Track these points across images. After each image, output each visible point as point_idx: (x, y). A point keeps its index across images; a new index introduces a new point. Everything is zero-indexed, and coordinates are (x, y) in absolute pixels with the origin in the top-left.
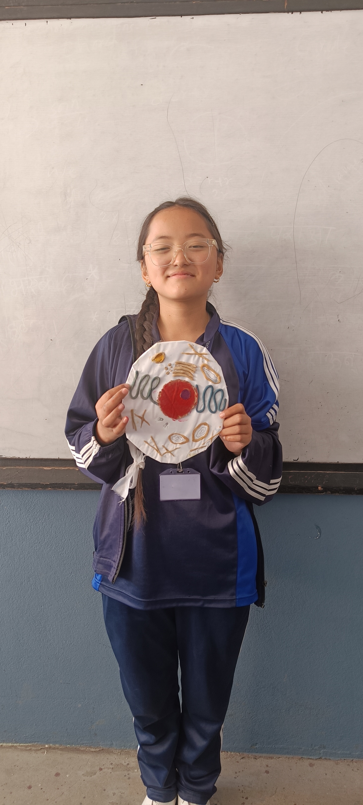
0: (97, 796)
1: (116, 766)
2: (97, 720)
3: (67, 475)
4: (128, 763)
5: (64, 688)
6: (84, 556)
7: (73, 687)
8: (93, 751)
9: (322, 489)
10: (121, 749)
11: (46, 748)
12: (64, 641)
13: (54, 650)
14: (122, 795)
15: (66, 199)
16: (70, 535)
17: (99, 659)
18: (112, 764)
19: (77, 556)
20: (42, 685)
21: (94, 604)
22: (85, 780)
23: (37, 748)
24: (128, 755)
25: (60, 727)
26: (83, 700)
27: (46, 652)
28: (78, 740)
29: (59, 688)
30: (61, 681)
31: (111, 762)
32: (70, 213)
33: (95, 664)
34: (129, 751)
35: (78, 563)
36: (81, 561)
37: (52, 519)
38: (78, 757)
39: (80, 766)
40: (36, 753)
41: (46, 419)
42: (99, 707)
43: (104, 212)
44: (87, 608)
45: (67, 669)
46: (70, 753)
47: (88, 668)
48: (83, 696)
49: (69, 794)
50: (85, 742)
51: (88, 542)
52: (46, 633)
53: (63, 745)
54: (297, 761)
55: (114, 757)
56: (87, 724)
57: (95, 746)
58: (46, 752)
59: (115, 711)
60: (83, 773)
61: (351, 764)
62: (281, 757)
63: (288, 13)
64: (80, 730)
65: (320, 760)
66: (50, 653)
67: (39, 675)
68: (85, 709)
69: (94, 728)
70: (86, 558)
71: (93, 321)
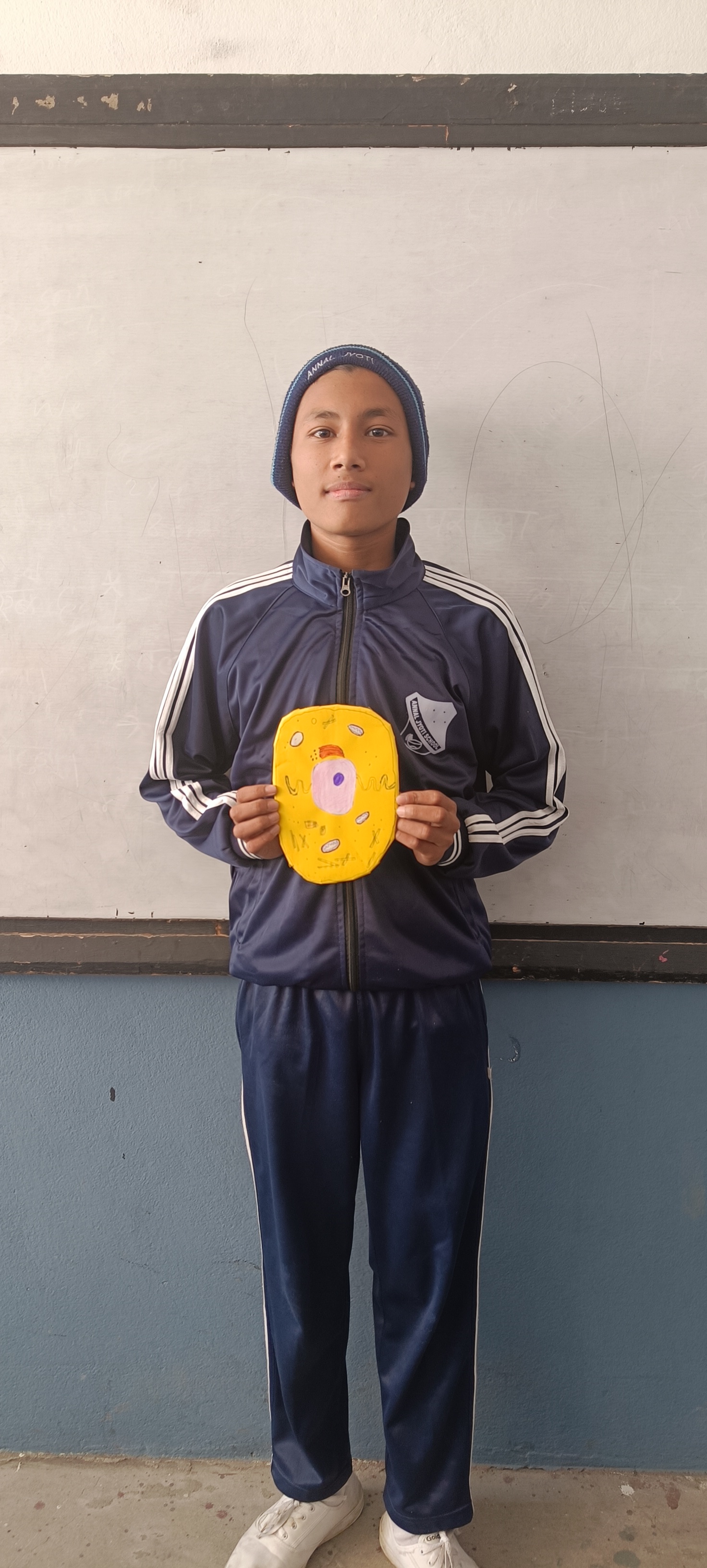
0: (111, 1542)
1: (150, 1488)
2: (116, 1404)
3: (64, 948)
4: (172, 1482)
5: (55, 1344)
6: (94, 1097)
7: (72, 1342)
8: (107, 1463)
9: (519, 970)
10: (160, 1458)
11: (20, 1459)
12: (56, 1255)
13: (37, 1272)
14: (158, 1538)
15: (66, 456)
16: (67, 1058)
17: (121, 1288)
18: (141, 1485)
19: (81, 1097)
20: (13, 1340)
21: (111, 1186)
22: (92, 1515)
23: (4, 1459)
24: (172, 1469)
25: (46, 1418)
26: (90, 1367)
27: (21, 1277)
28: (81, 1442)
29: (46, 1345)
30: (49, 1331)
31: (140, 1483)
32: (72, 479)
33: (112, 1298)
34: (174, 1462)
35: (83, 1109)
36: (89, 1106)
37: (35, 1029)
38: (79, 1474)
39: (82, 1490)
41: (25, 846)
42: (120, 1378)
43: (132, 480)
44: (98, 1193)
45: (60, 1308)
46: (64, 1467)
47: (100, 1305)
48: (89, 1358)
49: (59, 1540)
50: (94, 1446)
51: (102, 1071)
52: (23, 1240)
53: (52, 1453)
54: (483, 1473)
55: (147, 1473)
56: (97, 1413)
57: (112, 1454)
58: (20, 1467)
59: (149, 1386)
60: (87, 1502)
61: (580, 1476)
63: (452, 148)
64: (83, 1424)
65: (525, 1471)
66: (29, 1278)
67: (9, 1320)
68: (93, 1383)
69: (110, 1420)
70: (97, 1100)
71: (112, 670)
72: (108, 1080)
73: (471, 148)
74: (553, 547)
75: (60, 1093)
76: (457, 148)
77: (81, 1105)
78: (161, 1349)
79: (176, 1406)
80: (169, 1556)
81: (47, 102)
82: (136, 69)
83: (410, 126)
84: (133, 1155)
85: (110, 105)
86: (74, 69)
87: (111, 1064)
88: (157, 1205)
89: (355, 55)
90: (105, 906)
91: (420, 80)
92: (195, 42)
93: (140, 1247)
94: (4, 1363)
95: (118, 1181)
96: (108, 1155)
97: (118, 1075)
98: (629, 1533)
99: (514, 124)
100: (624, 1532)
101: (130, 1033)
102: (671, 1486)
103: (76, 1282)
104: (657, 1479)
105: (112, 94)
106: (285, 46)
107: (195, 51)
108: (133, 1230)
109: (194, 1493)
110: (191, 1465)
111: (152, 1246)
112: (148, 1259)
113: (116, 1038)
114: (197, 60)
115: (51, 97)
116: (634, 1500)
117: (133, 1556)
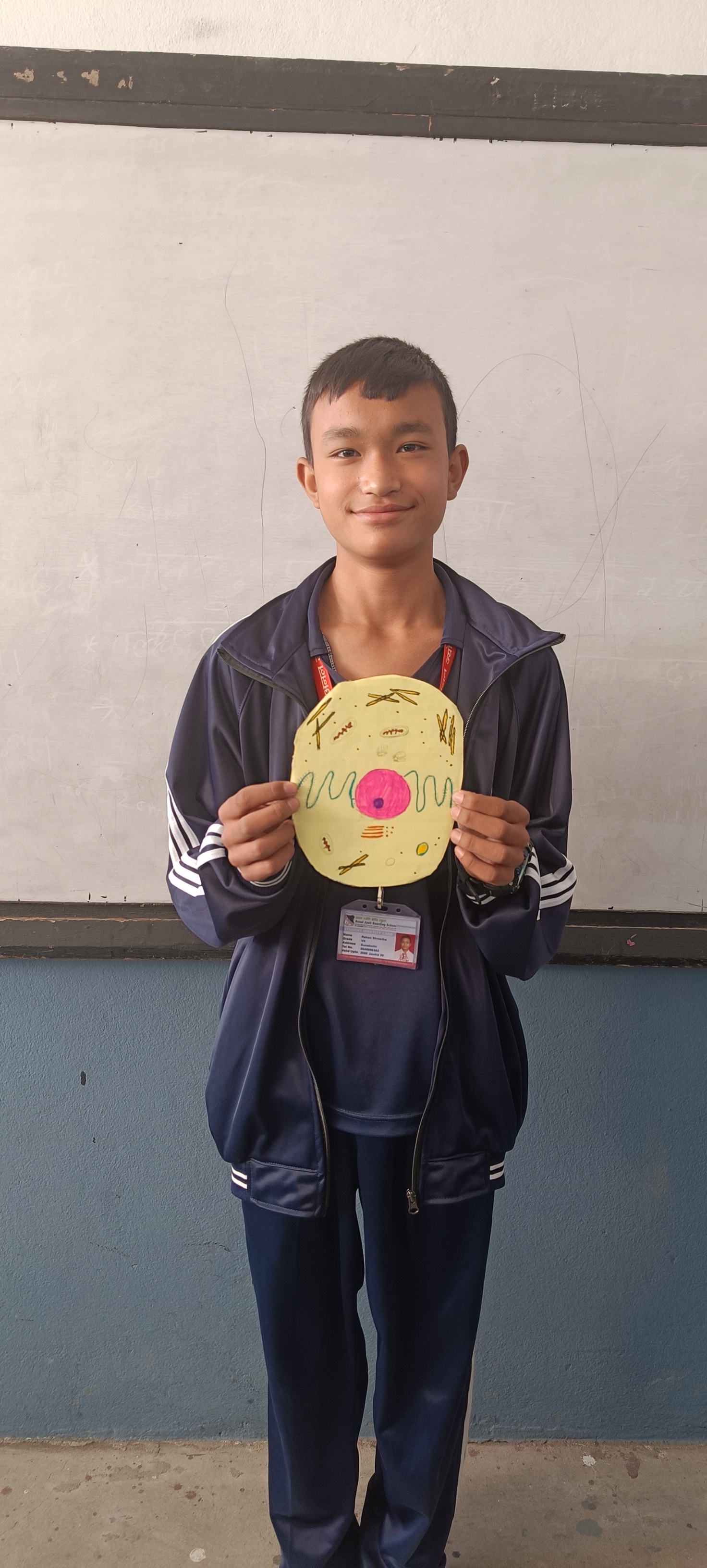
0: (80, 1525)
1: (118, 1470)
2: (83, 1388)
3: (35, 932)
4: (140, 1464)
5: (22, 1330)
6: (64, 1081)
7: (39, 1326)
8: (74, 1447)
10: (127, 1440)
12: (24, 1240)
13: (4, 1257)
14: (127, 1520)
15: (41, 435)
16: (37, 1042)
17: (89, 1272)
18: (109, 1467)
19: (52, 1081)
21: (81, 1170)
22: (60, 1498)
24: (140, 1451)
25: (12, 1403)
26: (58, 1351)
28: (48, 1426)
29: (13, 1330)
30: (16, 1316)
31: (107, 1466)
32: (48, 459)
33: (81, 1282)
34: (142, 1444)
35: (53, 1093)
36: (59, 1090)
37: (4, 1013)
38: (46, 1458)
39: (49, 1474)
42: (88, 1361)
43: (110, 461)
44: (68, 1178)
45: (28, 1293)
46: (31, 1451)
47: (68, 1290)
48: (56, 1343)
49: (27, 1525)
50: (60, 1429)
51: (72, 1055)
53: (18, 1438)
55: (114, 1455)
56: (64, 1396)
57: (80, 1437)
59: (117, 1369)
60: (54, 1486)
61: (544, 1448)
63: (435, 138)
64: (50, 1409)
65: (490, 1445)
68: (60, 1367)
69: (77, 1403)
70: (68, 1085)
71: (86, 653)
72: (78, 1064)
73: (453, 139)
74: (529, 538)
75: (30, 1077)
76: (439, 139)
77: (51, 1089)
78: (129, 1333)
79: (144, 1388)
80: (139, 1538)
81: (26, 76)
82: (116, 45)
83: (393, 115)
84: (103, 1139)
85: (90, 81)
86: (53, 43)
87: (82, 1048)
88: (127, 1189)
89: (339, 40)
90: (77, 890)
91: (404, 69)
92: (178, 20)
93: (109, 1229)
95: (88, 1165)
96: (78, 1139)
97: (89, 1059)
98: (591, 1502)
99: (497, 117)
100: (586, 1501)
101: (102, 1017)
102: (630, 1456)
103: (44, 1266)
104: (618, 1449)
105: (93, 71)
106: (269, 28)
107: (178, 29)
108: (103, 1213)
109: (163, 1474)
110: (159, 1447)
111: (122, 1230)
112: (117, 1243)
113: (87, 1023)
114: (179, 38)
115: (30, 70)
116: (596, 1469)
117: (102, 1539)
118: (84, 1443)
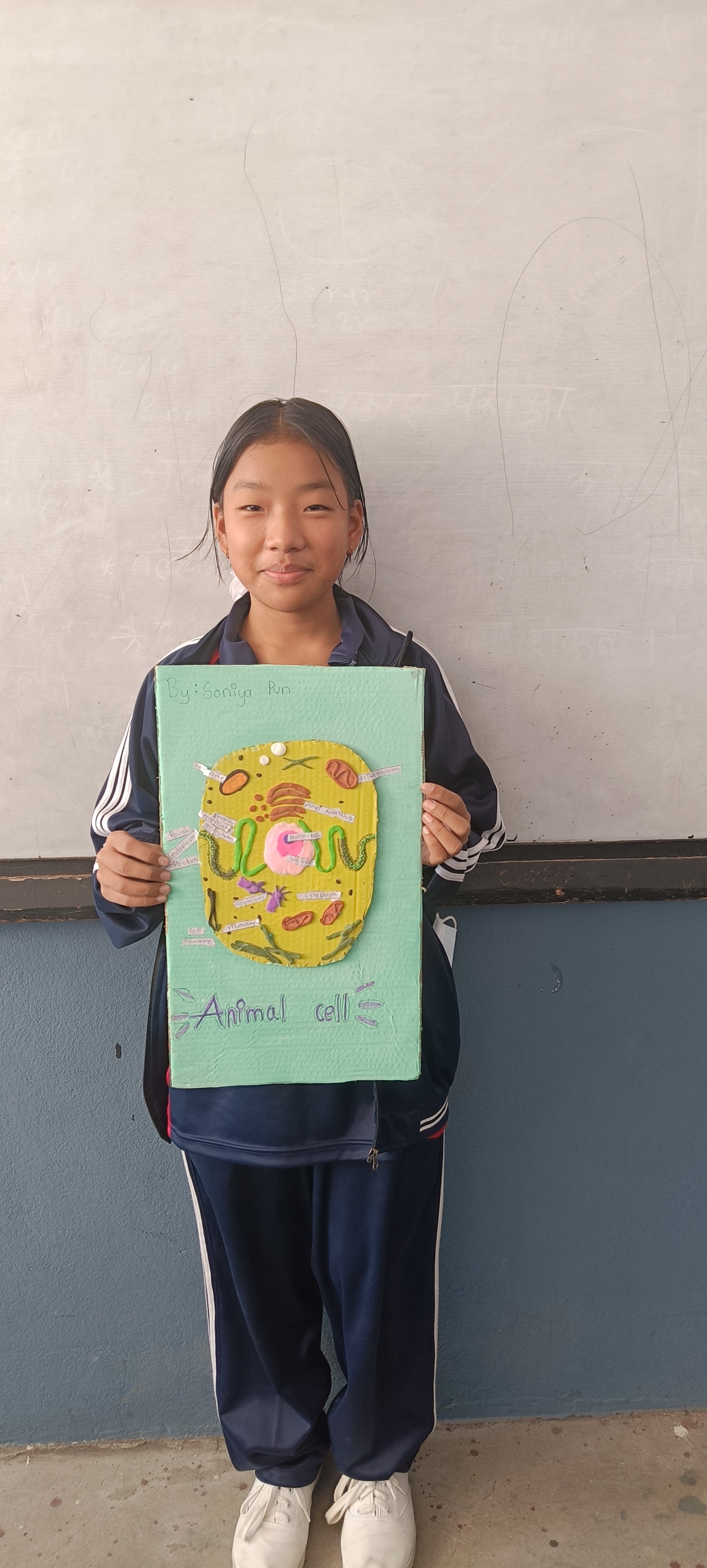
0: (141, 1536)
1: (176, 1472)
2: (132, 1385)
3: (59, 891)
4: (199, 1464)
5: (63, 1327)
6: (98, 1055)
7: (81, 1322)
8: (125, 1449)
9: (563, 893)
11: (29, 1452)
12: (60, 1230)
13: (40, 1250)
14: (191, 1527)
15: (42, 328)
16: (66, 1013)
17: (134, 1260)
18: (166, 1469)
19: (84, 1056)
20: (16, 1325)
21: (120, 1151)
22: (115, 1507)
23: (10, 1454)
24: (197, 1449)
25: (55, 1406)
26: (103, 1347)
27: (22, 1257)
28: (95, 1428)
29: (53, 1327)
30: (55, 1313)
31: (164, 1467)
32: (51, 355)
33: (125, 1272)
34: (199, 1441)
35: (85, 1069)
36: (92, 1065)
37: (28, 983)
38: (95, 1463)
39: (102, 1480)
40: (9, 1464)
41: (11, 779)
42: (136, 1357)
43: (120, 355)
44: (106, 1160)
45: (67, 1287)
46: (79, 1457)
47: (111, 1281)
48: (101, 1338)
49: (83, 1539)
50: (109, 1431)
51: (105, 1026)
52: (23, 1216)
53: (63, 1443)
54: (529, 1425)
55: (170, 1456)
56: (112, 1396)
57: (130, 1438)
58: (29, 1460)
59: (168, 1363)
60: (108, 1493)
61: (630, 1420)
62: (498, 1423)
64: (97, 1410)
65: (573, 1420)
66: (31, 1256)
67: (10, 1304)
68: (106, 1365)
69: (126, 1402)
70: (101, 1059)
71: (103, 576)
72: (112, 1036)
74: (594, 427)
75: (60, 1053)
77: (83, 1064)
78: (180, 1323)
79: (198, 1382)
80: (207, 1544)
87: (116, 1018)
88: (171, 1168)
93: (154, 1215)
94: (6, 1350)
95: (128, 1145)
96: (115, 1117)
97: (124, 1029)
98: (689, 1477)
100: (685, 1476)
101: (136, 982)
103: (84, 1257)
108: (146, 1197)
109: (225, 1473)
111: (167, 1213)
112: (163, 1228)
113: (120, 989)
116: (690, 1441)
117: (167, 1550)
118: (135, 1445)
